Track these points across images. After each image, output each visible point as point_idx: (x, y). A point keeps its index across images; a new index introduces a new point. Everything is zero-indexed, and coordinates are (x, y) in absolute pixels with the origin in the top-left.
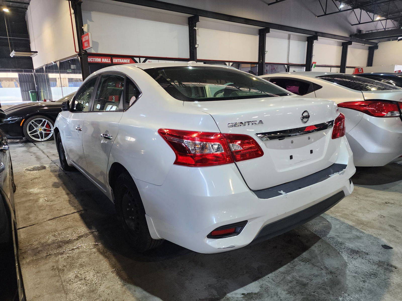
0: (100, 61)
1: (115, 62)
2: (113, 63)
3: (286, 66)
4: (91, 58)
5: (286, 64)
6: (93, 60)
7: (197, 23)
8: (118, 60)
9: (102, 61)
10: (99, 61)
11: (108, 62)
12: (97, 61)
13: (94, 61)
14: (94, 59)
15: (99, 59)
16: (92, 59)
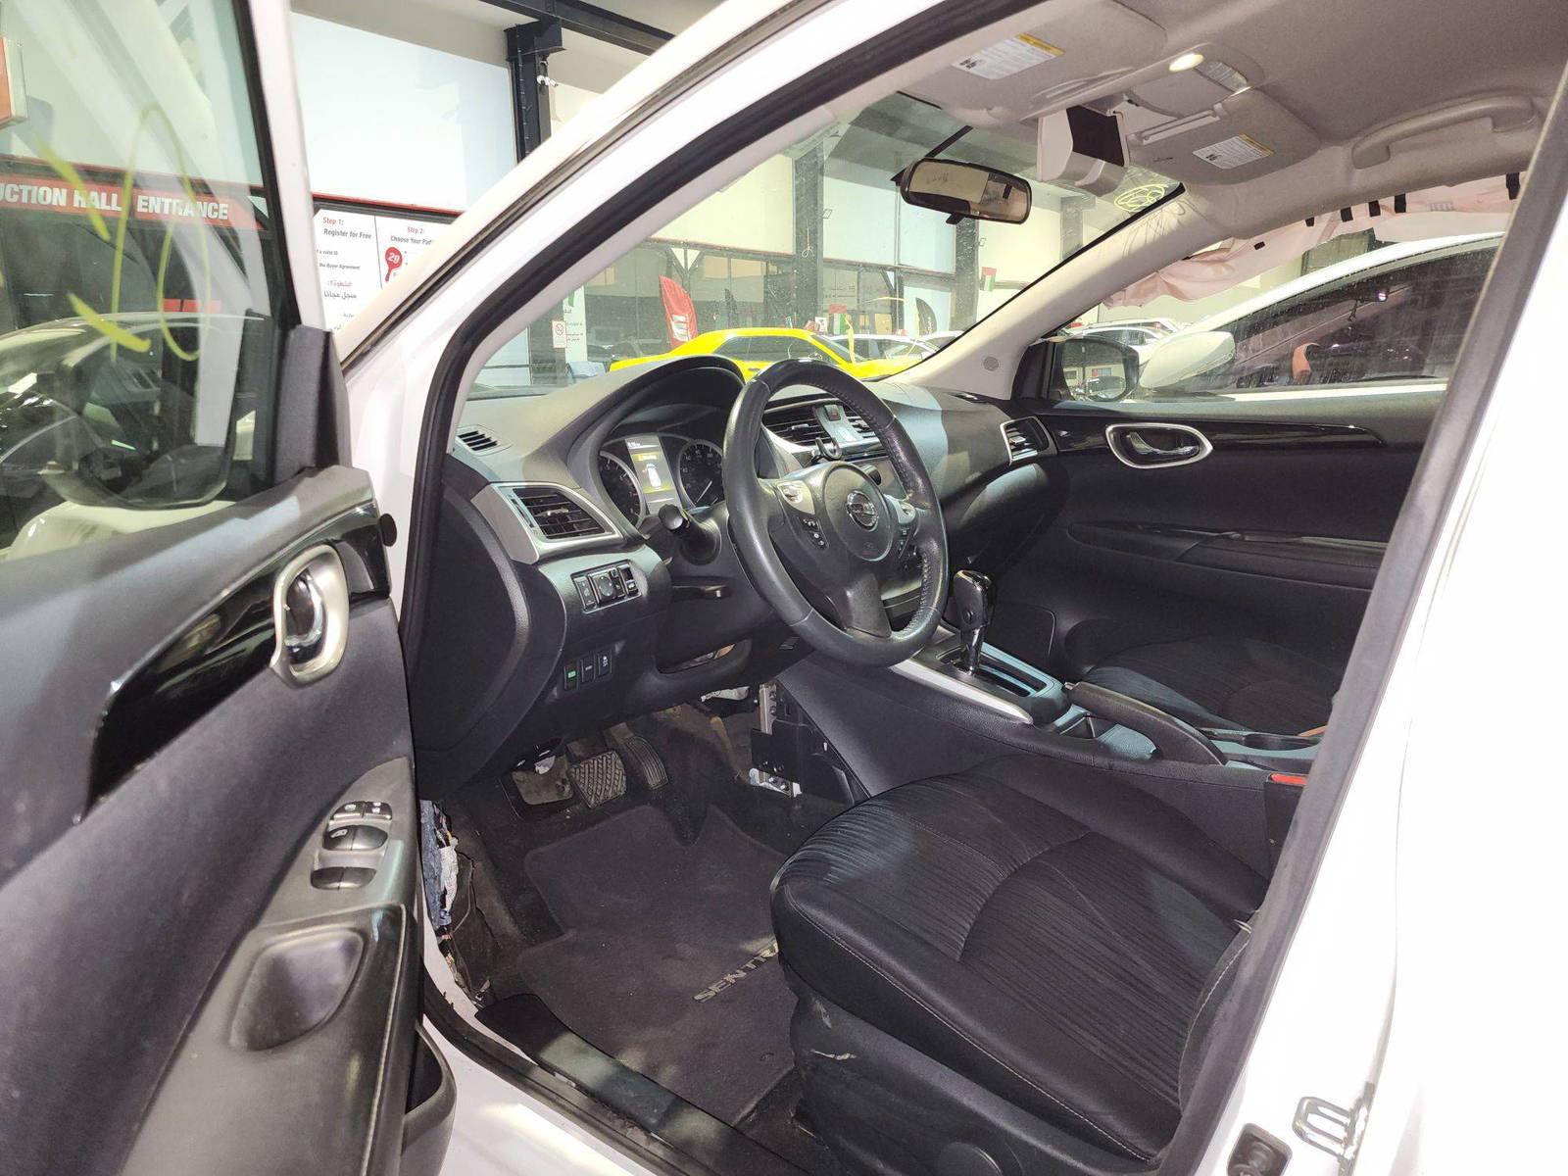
0: (63, 203)
1: (145, 210)
2: (138, 217)
3: (891, 275)
4: (10, 186)
5: (894, 269)
6: (20, 193)
7: (553, 59)
8: (163, 203)
9: (76, 205)
10: (55, 203)
11: (108, 208)
12: (42, 202)
13: (25, 200)
14: (25, 188)
15: (56, 190)
16: (16, 188)
